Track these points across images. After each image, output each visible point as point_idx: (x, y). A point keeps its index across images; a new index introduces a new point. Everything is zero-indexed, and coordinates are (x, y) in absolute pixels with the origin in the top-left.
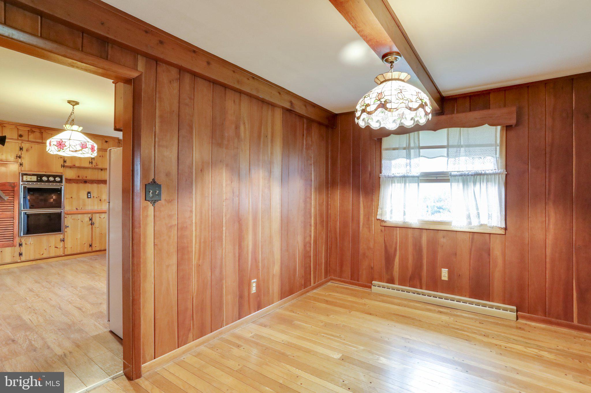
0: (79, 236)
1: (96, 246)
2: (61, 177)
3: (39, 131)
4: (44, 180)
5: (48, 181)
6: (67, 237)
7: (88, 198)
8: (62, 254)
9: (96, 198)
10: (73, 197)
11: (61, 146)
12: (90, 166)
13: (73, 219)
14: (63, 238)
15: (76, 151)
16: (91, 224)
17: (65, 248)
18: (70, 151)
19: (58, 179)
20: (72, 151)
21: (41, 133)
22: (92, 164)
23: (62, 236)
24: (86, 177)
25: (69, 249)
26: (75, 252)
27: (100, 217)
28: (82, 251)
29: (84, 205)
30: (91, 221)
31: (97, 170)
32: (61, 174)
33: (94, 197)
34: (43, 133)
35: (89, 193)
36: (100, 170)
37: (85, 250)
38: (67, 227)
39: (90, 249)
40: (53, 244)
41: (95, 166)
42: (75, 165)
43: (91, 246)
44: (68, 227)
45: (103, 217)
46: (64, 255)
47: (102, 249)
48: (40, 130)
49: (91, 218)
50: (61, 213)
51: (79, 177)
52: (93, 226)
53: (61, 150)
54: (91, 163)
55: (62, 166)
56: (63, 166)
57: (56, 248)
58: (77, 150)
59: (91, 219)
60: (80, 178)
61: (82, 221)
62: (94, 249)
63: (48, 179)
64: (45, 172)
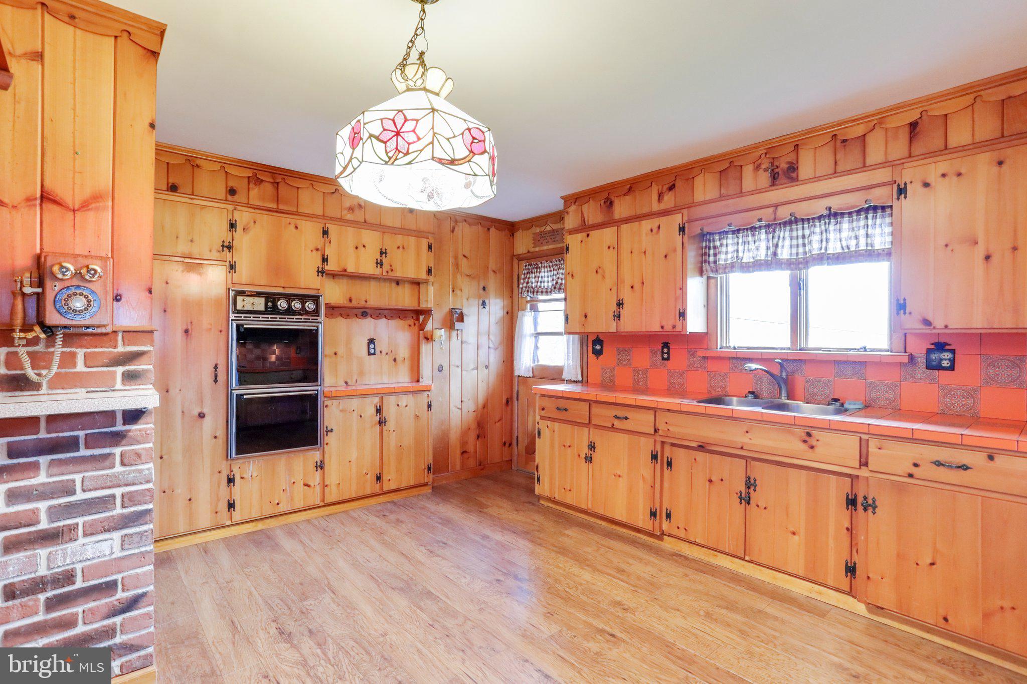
0: (354, 455)
1: (389, 480)
2: (316, 299)
3: (271, 180)
4: (280, 308)
5: (290, 311)
6: (330, 457)
7: (369, 355)
8: (319, 502)
9: (387, 354)
10: (340, 353)
11: (400, 138)
12: (377, 271)
13: (341, 411)
14: (321, 461)
15: (453, 162)
16: (380, 423)
17: (326, 486)
18: (433, 158)
19: (310, 306)
20: (440, 161)
21: (276, 185)
22: (381, 267)
23: (318, 456)
24: (366, 302)
25: (334, 488)
26: (346, 496)
27: (398, 405)
28: (361, 494)
29: (361, 373)
30: (380, 415)
31: (387, 284)
32: (316, 291)
33: (381, 352)
34: (280, 184)
35: (371, 341)
36: (394, 285)
37: (368, 491)
38: (329, 431)
39: (377, 488)
40: (299, 478)
41: (387, 272)
42: (345, 270)
43: (379, 478)
44: (332, 431)
45: (405, 404)
46: (322, 504)
47: (403, 486)
48: (274, 178)
49: (380, 406)
50: (317, 395)
51: (350, 300)
52: (384, 428)
53: (401, 155)
54: (379, 265)
55: (318, 272)
56: (321, 272)
57: (306, 487)
58: (457, 157)
59: (379, 411)
60: (354, 303)
61: (361, 416)
62: (385, 488)
63: (290, 306)
64: (283, 288)
